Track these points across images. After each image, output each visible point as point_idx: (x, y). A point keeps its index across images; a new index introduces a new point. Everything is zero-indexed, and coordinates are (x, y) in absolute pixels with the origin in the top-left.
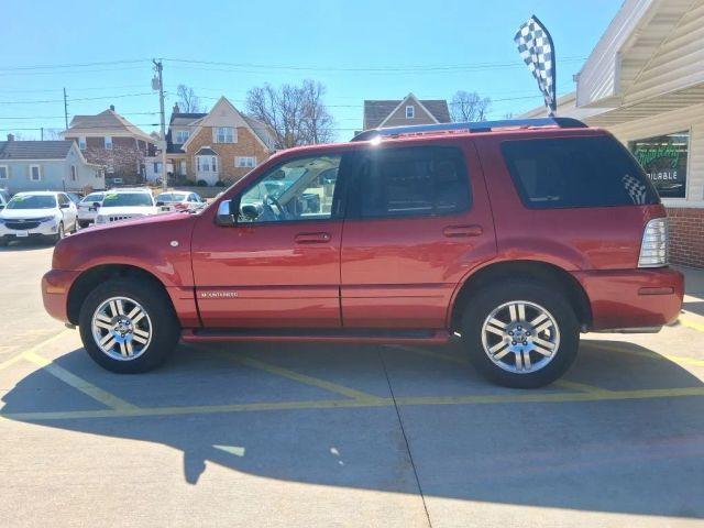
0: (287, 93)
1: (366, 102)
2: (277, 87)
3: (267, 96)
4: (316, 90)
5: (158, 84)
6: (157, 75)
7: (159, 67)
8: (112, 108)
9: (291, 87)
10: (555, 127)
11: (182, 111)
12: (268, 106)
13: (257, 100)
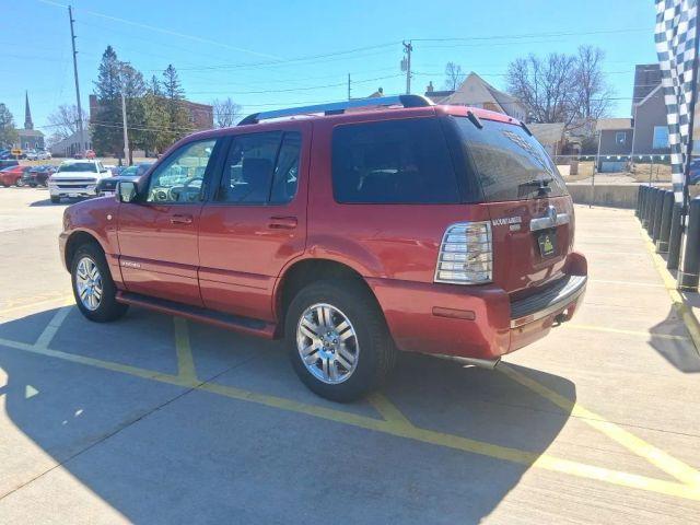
0: (553, 62)
1: (638, 67)
2: (543, 56)
3: (530, 68)
4: (593, 56)
5: (406, 65)
6: (406, 55)
7: (409, 48)
8: (381, 90)
9: (558, 55)
10: (401, 108)
11: (436, 89)
12: (530, 79)
13: (518, 74)
